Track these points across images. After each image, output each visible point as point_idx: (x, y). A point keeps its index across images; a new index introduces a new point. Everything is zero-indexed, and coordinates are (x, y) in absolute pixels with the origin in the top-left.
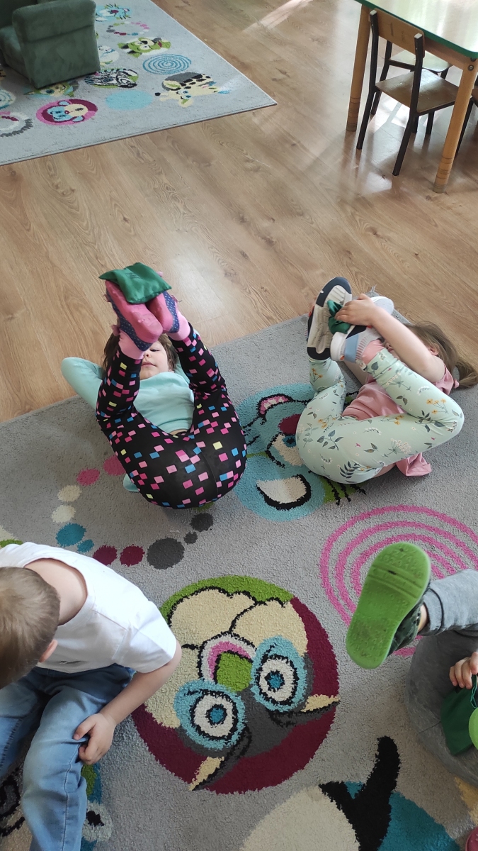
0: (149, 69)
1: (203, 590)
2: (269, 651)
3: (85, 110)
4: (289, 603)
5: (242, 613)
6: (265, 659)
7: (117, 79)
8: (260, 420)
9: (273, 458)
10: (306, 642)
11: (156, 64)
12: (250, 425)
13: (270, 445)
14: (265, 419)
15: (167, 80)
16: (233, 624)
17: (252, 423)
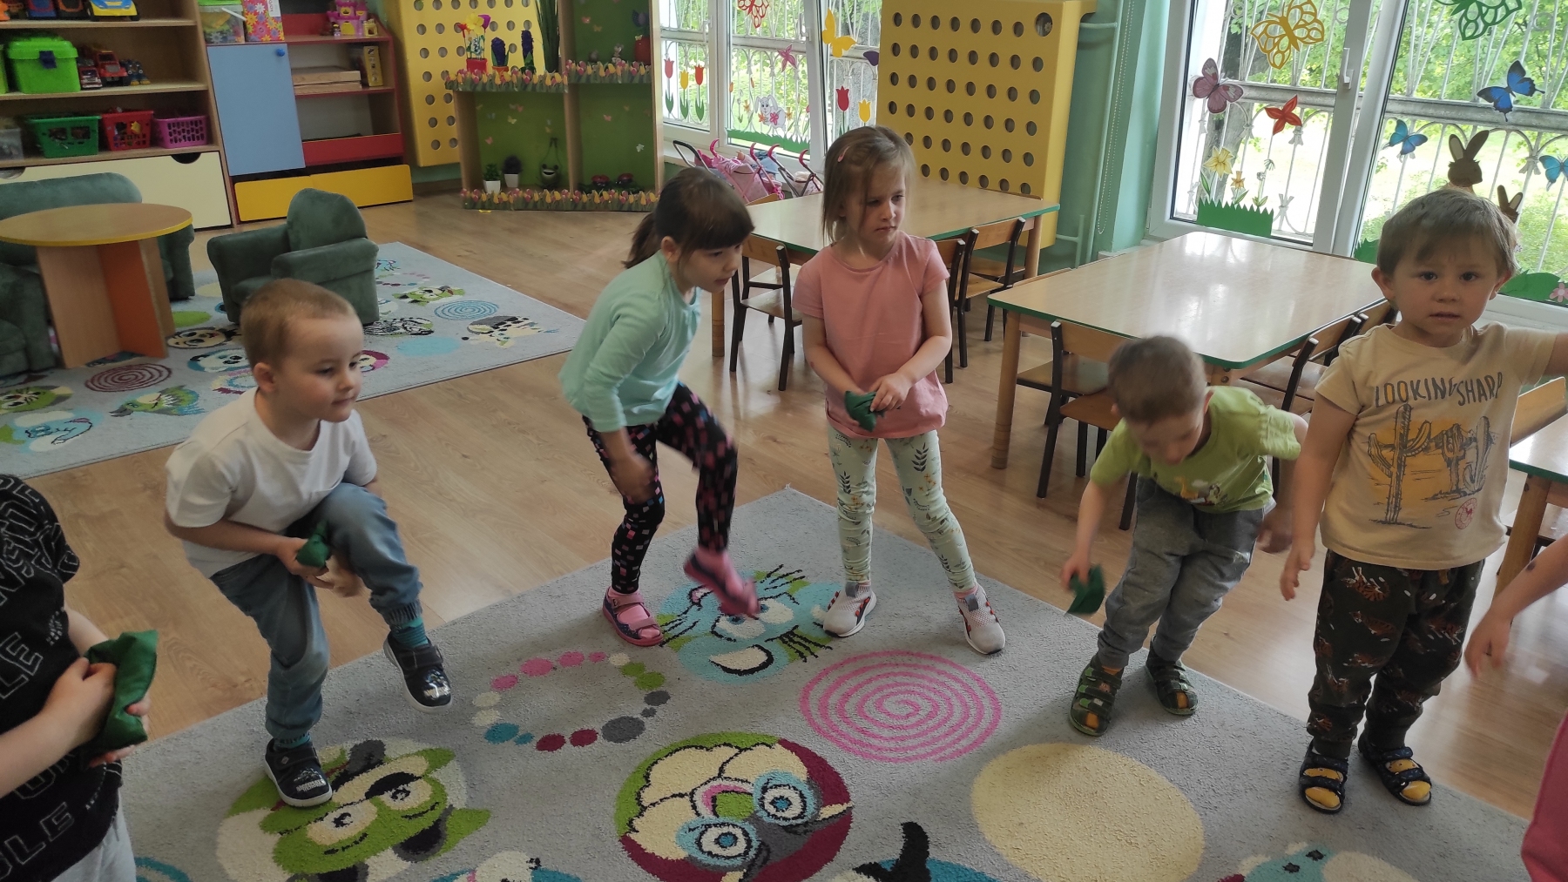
0: (444, 316)
1: (677, 750)
2: (768, 783)
3: (372, 360)
4: (777, 744)
5: (728, 761)
6: (764, 790)
7: (405, 328)
8: (695, 607)
9: (721, 636)
10: (805, 769)
11: (452, 311)
12: (685, 613)
13: (715, 626)
14: (700, 605)
15: (472, 324)
16: (721, 770)
17: (687, 611)
